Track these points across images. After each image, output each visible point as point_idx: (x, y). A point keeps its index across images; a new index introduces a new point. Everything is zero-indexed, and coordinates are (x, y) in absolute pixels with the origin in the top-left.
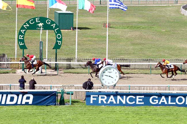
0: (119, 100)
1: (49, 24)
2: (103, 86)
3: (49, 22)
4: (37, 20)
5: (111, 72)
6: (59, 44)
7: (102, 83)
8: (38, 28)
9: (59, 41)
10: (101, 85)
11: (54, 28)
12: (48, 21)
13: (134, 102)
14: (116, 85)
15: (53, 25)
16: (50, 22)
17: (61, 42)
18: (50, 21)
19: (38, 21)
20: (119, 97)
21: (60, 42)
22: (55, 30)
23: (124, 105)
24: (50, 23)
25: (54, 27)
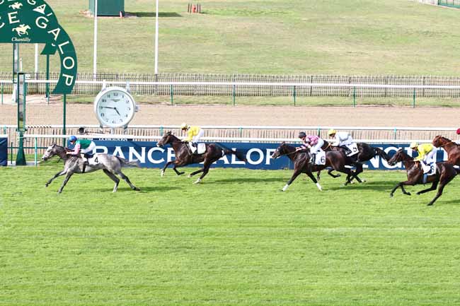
0: (133, 155)
1: (45, 27)
2: (101, 127)
3: (43, 23)
4: (10, 18)
5: (119, 100)
6: (69, 82)
7: (100, 122)
8: (16, 40)
9: (68, 76)
10: (99, 126)
11: (55, 39)
12: (40, 22)
13: (162, 160)
14: (129, 126)
15: (52, 31)
16: (45, 22)
17: (72, 77)
18: (47, 21)
19: (13, 20)
20: (132, 150)
21: (70, 79)
22: (60, 46)
23: (142, 166)
24: (46, 25)
25: (56, 35)
